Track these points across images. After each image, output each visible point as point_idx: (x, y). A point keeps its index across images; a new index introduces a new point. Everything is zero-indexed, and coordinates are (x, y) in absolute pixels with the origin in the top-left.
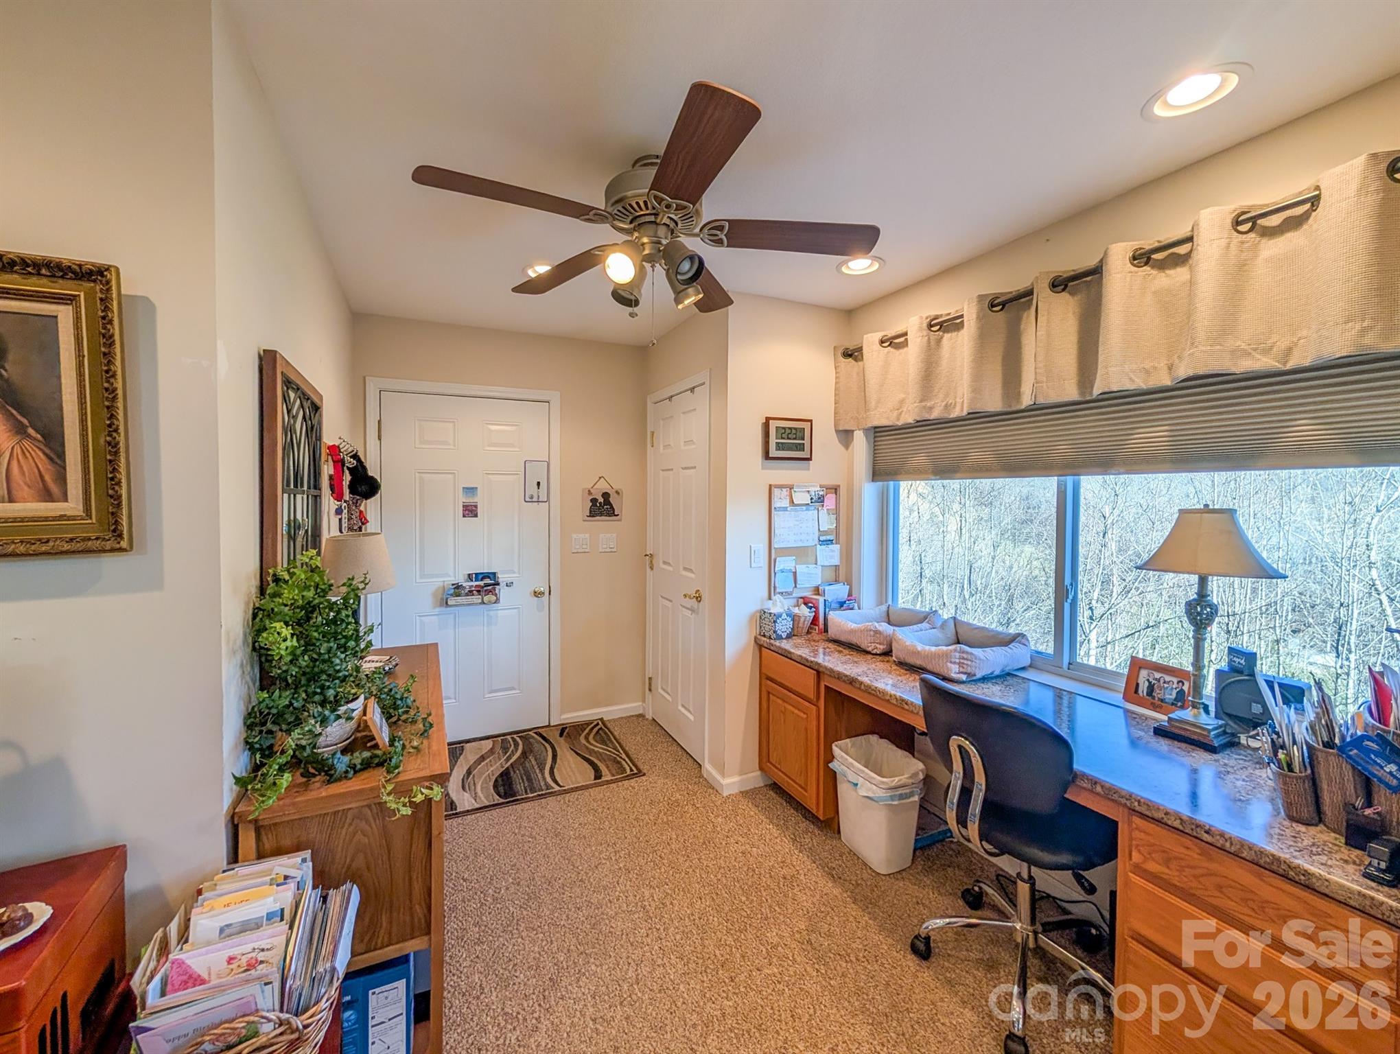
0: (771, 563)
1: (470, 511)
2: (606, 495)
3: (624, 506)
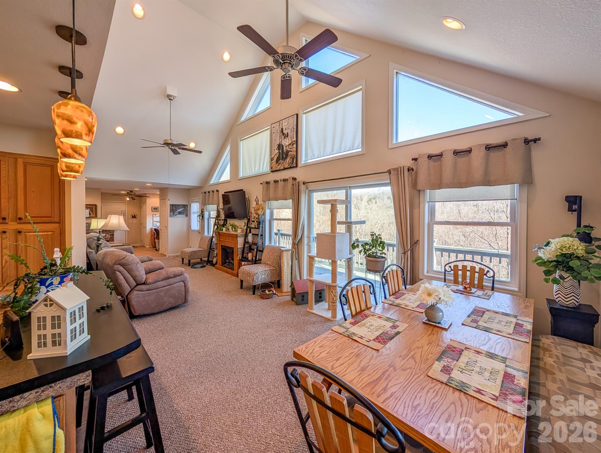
0: (153, 223)
2: (135, 215)
3: (138, 217)
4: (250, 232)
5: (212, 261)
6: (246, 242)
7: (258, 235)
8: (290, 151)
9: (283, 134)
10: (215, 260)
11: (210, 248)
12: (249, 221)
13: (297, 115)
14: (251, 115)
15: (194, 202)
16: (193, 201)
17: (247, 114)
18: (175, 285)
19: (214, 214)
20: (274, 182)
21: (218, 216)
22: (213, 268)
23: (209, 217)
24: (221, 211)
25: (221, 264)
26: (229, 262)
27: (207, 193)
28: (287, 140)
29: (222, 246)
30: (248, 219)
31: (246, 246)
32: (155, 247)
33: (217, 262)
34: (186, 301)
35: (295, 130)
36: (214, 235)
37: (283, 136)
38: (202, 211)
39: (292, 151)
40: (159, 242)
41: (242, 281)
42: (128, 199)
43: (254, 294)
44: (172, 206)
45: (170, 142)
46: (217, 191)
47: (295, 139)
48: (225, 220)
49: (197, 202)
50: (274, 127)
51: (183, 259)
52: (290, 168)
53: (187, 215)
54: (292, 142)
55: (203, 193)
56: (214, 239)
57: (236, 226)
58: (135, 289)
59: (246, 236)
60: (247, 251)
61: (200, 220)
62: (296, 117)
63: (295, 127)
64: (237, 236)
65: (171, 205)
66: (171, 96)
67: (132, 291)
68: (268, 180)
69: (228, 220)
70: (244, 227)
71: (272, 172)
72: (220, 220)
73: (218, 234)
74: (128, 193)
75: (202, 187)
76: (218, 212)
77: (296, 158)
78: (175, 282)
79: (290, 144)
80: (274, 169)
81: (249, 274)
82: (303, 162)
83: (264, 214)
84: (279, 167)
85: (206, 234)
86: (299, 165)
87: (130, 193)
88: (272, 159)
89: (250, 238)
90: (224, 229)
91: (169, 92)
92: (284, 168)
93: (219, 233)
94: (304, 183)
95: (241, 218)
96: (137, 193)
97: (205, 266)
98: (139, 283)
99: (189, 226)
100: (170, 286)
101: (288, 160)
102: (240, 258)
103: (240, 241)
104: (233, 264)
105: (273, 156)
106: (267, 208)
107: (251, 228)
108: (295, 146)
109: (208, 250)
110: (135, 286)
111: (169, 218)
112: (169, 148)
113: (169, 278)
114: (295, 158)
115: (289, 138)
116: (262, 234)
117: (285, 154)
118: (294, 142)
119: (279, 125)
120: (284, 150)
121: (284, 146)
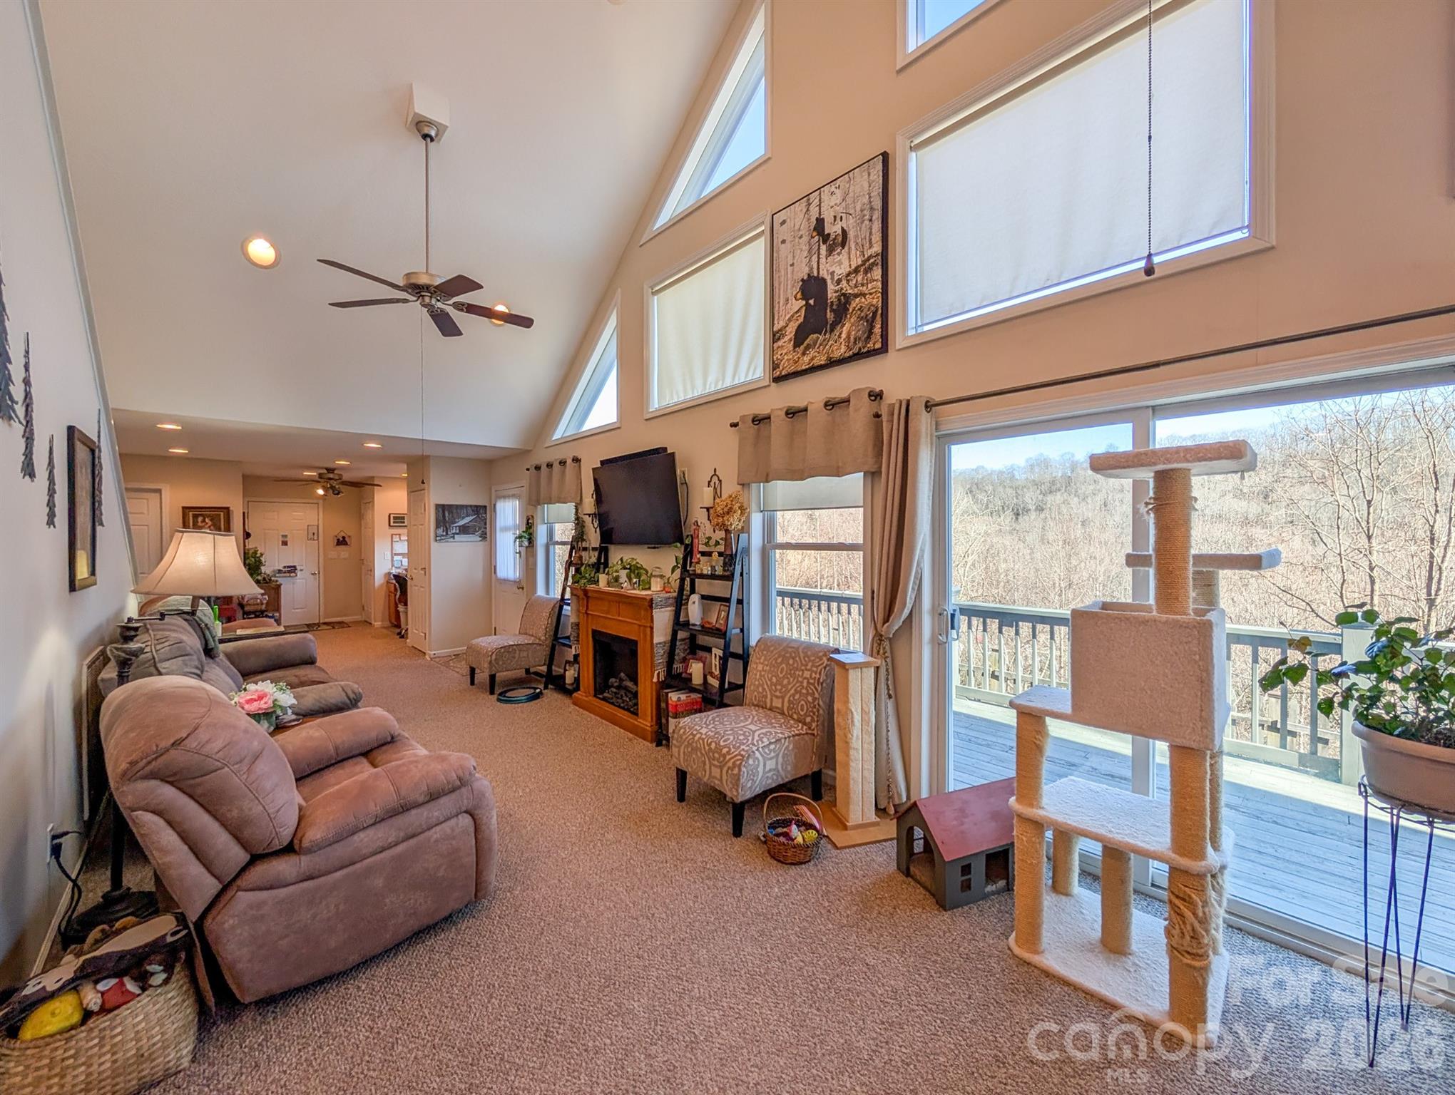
0: (392, 558)
1: (285, 543)
2: (344, 538)
3: (353, 542)
4: (693, 591)
5: (563, 677)
6: (679, 624)
7: (728, 600)
8: (856, 296)
9: (825, 238)
10: (570, 675)
11: (556, 637)
12: (689, 552)
13: (885, 156)
14: (689, 202)
15: (504, 497)
16: (506, 493)
17: (675, 203)
18: (436, 833)
19: (564, 532)
20: (787, 414)
21: (580, 536)
22: (567, 701)
23: (551, 542)
24: (588, 520)
25: (592, 692)
26: (619, 687)
27: (544, 468)
28: (844, 257)
29: (594, 632)
30: (686, 546)
31: (679, 637)
32: (396, 625)
33: (577, 680)
34: (479, 890)
35: (877, 215)
36: (567, 596)
37: (823, 248)
38: (528, 523)
39: (864, 295)
40: (406, 613)
41: (682, 776)
42: (321, 492)
43: (737, 832)
44: (441, 508)
45: (424, 280)
46: (576, 460)
47: (877, 248)
48: (603, 551)
49: (514, 496)
50: (783, 222)
51: (473, 671)
52: (859, 356)
53: (484, 537)
54: (864, 262)
55: (533, 470)
56: (567, 609)
57: (641, 568)
58: (239, 882)
59: (680, 603)
60: (682, 655)
61: (523, 550)
62: (880, 166)
63: (878, 203)
64: (650, 604)
65: (437, 506)
66: (430, 123)
67: (230, 893)
68: (764, 411)
69: (612, 548)
70: (673, 571)
71: (777, 380)
72: (585, 549)
73: (581, 594)
74: (320, 476)
75: (528, 451)
76: (579, 523)
77: (880, 318)
78: (434, 821)
79: (856, 271)
80: (786, 368)
81: (717, 755)
82: (911, 332)
83: (746, 529)
84: (806, 359)
85: (541, 591)
86: (898, 340)
87: (329, 478)
88: (775, 336)
89: (694, 611)
90: (603, 578)
91: (423, 108)
92: (829, 359)
93: (586, 592)
94: (929, 406)
95: (656, 541)
96: (347, 476)
97: (541, 693)
98: (260, 851)
99: (491, 567)
100: (412, 842)
101: (848, 328)
102: (662, 678)
103: (662, 619)
104: (635, 695)
105: (782, 323)
106: (754, 506)
107: (696, 576)
108: (877, 273)
109: (549, 642)
110: (244, 869)
111: (434, 545)
112: (424, 306)
113: (405, 808)
114: (878, 318)
115: (853, 247)
116: (741, 598)
117: (832, 310)
118: (872, 261)
119: (805, 210)
120: (829, 296)
121: (829, 282)
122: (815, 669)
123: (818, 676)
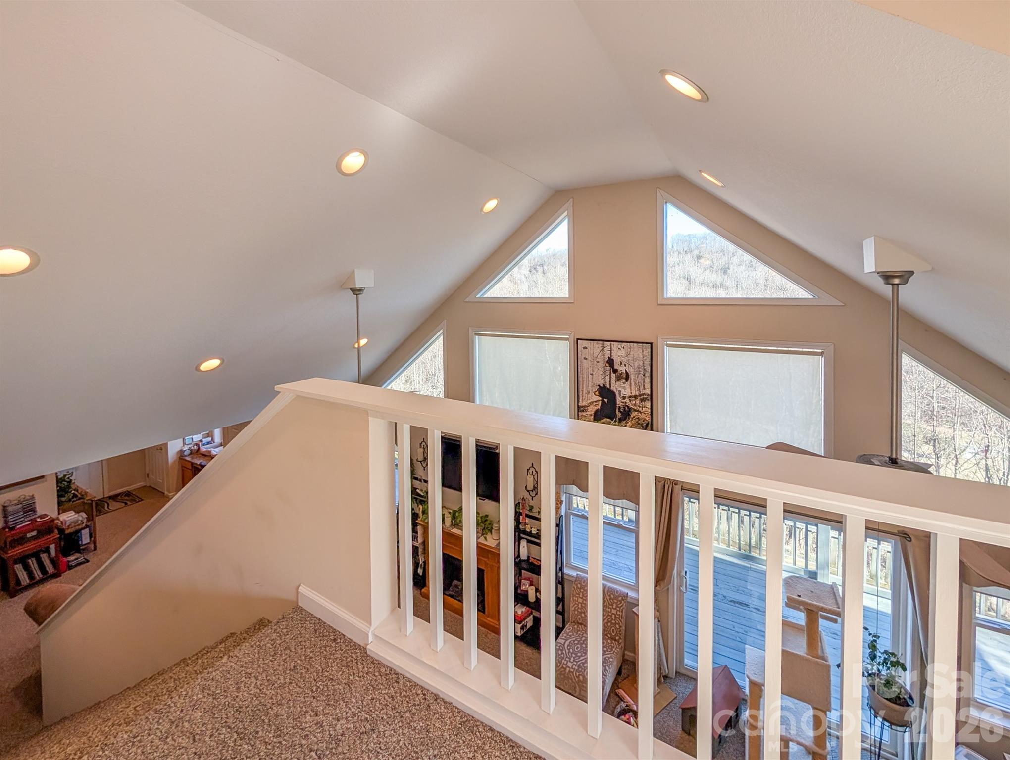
8: (635, 410)
13: (651, 345)
29: (445, 555)
35: (647, 374)
39: (640, 412)
47: (647, 392)
50: (585, 347)
54: (640, 395)
62: (649, 350)
63: (647, 368)
79: (635, 397)
88: (580, 409)
89: (524, 552)
101: (631, 425)
105: (585, 404)
108: (648, 404)
114: (649, 427)
115: (633, 384)
116: (558, 523)
117: (619, 411)
118: (645, 396)
119: (601, 349)
120: (618, 402)
121: (617, 395)
122: (618, 609)
123: (621, 613)
